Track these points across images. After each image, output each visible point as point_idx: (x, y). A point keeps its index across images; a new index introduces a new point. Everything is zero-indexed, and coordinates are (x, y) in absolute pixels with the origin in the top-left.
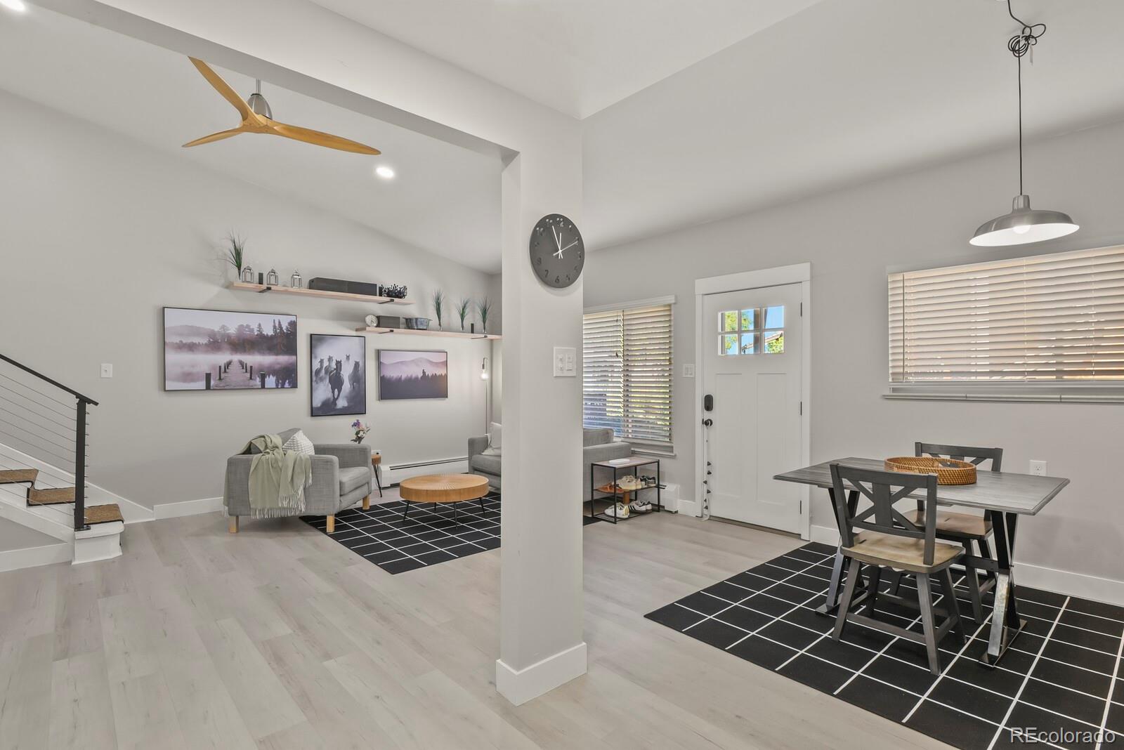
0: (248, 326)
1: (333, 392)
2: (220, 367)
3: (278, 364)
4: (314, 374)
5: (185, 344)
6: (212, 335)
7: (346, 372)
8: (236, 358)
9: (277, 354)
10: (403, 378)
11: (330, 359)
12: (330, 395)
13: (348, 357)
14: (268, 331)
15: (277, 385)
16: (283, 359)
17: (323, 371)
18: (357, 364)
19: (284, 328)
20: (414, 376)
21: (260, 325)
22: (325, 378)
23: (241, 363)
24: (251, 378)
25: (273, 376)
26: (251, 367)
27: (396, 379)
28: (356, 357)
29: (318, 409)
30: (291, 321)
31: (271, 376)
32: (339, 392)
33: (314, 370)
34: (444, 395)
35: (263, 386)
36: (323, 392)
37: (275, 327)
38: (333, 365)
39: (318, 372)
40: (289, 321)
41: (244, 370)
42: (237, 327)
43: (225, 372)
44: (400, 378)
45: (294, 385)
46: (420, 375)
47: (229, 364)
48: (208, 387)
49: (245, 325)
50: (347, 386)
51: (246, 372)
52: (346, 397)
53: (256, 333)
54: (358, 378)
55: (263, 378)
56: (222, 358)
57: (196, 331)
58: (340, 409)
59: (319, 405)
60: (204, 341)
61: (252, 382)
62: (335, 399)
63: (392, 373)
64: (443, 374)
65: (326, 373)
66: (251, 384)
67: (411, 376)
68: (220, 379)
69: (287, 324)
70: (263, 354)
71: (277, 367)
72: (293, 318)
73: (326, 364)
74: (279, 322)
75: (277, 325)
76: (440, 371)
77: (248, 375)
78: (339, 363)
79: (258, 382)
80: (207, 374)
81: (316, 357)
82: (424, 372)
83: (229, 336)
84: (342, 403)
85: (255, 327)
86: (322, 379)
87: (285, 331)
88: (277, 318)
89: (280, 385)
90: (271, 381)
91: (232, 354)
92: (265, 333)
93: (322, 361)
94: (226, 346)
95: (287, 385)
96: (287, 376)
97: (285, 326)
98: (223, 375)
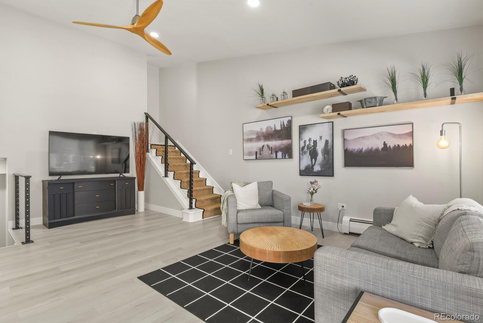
0: (270, 126)
1: (312, 161)
2: (260, 148)
3: (283, 145)
4: (301, 150)
5: (249, 139)
6: (257, 133)
7: (320, 147)
8: (266, 143)
9: (282, 140)
10: (364, 150)
11: (310, 140)
12: (309, 162)
13: (321, 138)
14: (278, 128)
15: (282, 157)
16: (285, 142)
17: (306, 148)
18: (327, 142)
19: (285, 124)
20: (374, 148)
21: (275, 125)
22: (307, 152)
23: (268, 146)
24: (271, 153)
25: (281, 152)
26: (272, 147)
27: (357, 151)
28: (327, 136)
29: (303, 171)
30: (289, 120)
31: (280, 152)
32: (315, 160)
33: (301, 148)
34: (410, 164)
35: (276, 158)
36: (306, 161)
37: (281, 124)
38: (312, 144)
39: (303, 148)
40: (287, 120)
41: (269, 149)
42: (266, 128)
43: (262, 150)
44: (361, 150)
45: (291, 157)
46: (381, 146)
47: (263, 146)
48: (256, 158)
49: (269, 126)
50: (320, 157)
51: (270, 150)
52: (320, 164)
53: (273, 130)
54: (329, 151)
55: (276, 152)
56: (261, 144)
57: (252, 132)
58: (315, 172)
59: (304, 169)
60: (254, 136)
61: (272, 155)
62: (313, 166)
63: (354, 147)
64: (408, 145)
65: (307, 149)
66: (272, 156)
67: (372, 148)
68: (260, 154)
69: (286, 122)
70: (276, 140)
71: (282, 147)
72: (290, 118)
73: (307, 143)
74: (283, 122)
75: (282, 124)
76: (402, 143)
77: (270, 152)
78: (315, 142)
79: (274, 155)
80: (256, 152)
81: (302, 140)
82: (385, 144)
83: (263, 133)
84: (317, 168)
85: (273, 126)
86: (305, 153)
87: (286, 126)
88: (282, 119)
89: (284, 157)
90: (280, 154)
91: (264, 142)
92: (277, 129)
93: (305, 142)
94: (262, 138)
95: (287, 157)
96: (287, 152)
97: (286, 123)
98: (261, 152)
